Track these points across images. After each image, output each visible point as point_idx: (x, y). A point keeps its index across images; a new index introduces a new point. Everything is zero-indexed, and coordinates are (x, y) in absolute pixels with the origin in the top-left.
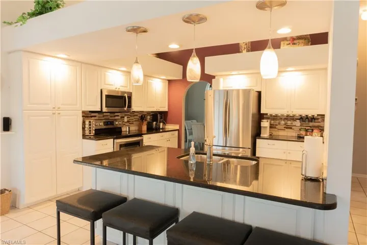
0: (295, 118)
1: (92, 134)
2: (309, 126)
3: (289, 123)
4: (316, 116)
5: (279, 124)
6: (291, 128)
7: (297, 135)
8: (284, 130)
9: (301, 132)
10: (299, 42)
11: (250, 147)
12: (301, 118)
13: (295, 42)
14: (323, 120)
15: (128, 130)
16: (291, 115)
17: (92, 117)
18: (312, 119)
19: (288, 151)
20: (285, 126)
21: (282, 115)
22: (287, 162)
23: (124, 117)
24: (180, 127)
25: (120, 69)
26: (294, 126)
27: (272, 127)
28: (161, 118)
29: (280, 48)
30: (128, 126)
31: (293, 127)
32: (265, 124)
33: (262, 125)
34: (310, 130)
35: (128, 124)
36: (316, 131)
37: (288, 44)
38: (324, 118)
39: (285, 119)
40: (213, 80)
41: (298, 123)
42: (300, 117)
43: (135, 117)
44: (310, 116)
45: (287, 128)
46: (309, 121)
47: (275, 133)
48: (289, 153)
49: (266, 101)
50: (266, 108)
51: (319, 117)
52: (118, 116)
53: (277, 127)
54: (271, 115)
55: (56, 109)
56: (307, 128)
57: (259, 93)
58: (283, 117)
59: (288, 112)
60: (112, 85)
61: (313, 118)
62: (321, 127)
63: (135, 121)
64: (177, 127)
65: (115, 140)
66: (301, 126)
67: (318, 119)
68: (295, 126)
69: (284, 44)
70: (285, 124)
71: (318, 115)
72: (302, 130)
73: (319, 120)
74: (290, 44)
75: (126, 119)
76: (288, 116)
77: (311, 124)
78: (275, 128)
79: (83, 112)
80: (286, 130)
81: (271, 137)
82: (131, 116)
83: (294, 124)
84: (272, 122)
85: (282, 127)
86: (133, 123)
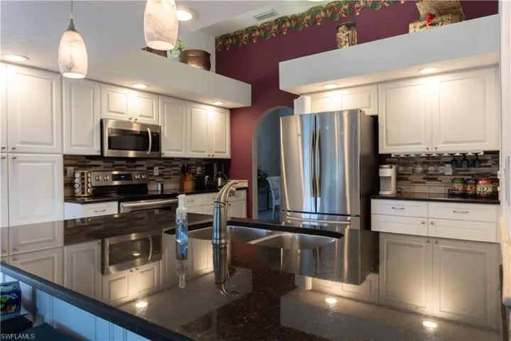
0: (443, 160)
1: (86, 195)
2: (470, 175)
3: (431, 169)
4: (482, 154)
5: (413, 173)
6: (436, 179)
7: (447, 192)
8: (424, 183)
9: (456, 185)
10: (442, 21)
11: (359, 214)
12: (454, 160)
13: (434, 20)
14: (497, 163)
15: (160, 189)
16: (434, 155)
17: (91, 166)
18: (474, 161)
19: (430, 220)
20: (425, 176)
21: (418, 156)
22: (431, 240)
23: (153, 168)
24: (250, 183)
25: (132, 86)
26: (440, 175)
27: (400, 177)
28: (220, 169)
29: (408, 32)
30: (159, 182)
31: (440, 178)
32: (387, 172)
33: (381, 175)
34: (471, 181)
35: (160, 179)
36: (484, 182)
37: (421, 27)
38: (498, 157)
39: (424, 163)
40: (295, 101)
41: (448, 170)
42: (452, 159)
43: (174, 168)
44: (470, 154)
45: (428, 179)
46: (469, 166)
47: (406, 188)
48: (432, 224)
49: (387, 131)
50: (387, 145)
51: (489, 157)
52: (142, 166)
53: (410, 178)
54: (397, 156)
55: (10, 150)
56: (465, 178)
57: (375, 119)
58: (421, 160)
59: (428, 149)
60: (123, 113)
61: (477, 159)
62: (493, 175)
63: (174, 175)
64: (245, 184)
65: (122, 204)
66: (453, 174)
67: (486, 161)
68: (443, 174)
69: (415, 27)
70: (425, 172)
71: (486, 153)
72: (456, 181)
73: (489, 164)
74: (425, 25)
75: (156, 171)
76: (429, 157)
77: (473, 170)
78: (407, 179)
79: (66, 157)
80: (428, 182)
81: (399, 196)
82: (166, 166)
83: (441, 172)
84: (401, 169)
85: (420, 178)
86: (170, 178)
